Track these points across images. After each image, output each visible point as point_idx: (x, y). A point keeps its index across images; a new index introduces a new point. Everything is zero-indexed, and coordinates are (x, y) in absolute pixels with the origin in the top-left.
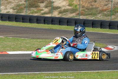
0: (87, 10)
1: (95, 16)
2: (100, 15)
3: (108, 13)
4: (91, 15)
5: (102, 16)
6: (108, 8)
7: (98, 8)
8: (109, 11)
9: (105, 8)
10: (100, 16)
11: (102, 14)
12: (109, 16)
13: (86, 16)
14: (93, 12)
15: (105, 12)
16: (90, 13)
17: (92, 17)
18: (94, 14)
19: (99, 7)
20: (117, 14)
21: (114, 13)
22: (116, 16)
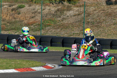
0: (8, 24)
3: (36, 27)
4: (14, 30)
6: (35, 21)
7: (22, 21)
8: (36, 25)
9: (32, 21)
12: (36, 30)
13: (8, 31)
14: (17, 26)
15: (32, 26)
16: (13, 27)
17: (16, 33)
18: (18, 29)
19: (24, 20)
20: (47, 28)
21: (44, 27)
22: (46, 30)
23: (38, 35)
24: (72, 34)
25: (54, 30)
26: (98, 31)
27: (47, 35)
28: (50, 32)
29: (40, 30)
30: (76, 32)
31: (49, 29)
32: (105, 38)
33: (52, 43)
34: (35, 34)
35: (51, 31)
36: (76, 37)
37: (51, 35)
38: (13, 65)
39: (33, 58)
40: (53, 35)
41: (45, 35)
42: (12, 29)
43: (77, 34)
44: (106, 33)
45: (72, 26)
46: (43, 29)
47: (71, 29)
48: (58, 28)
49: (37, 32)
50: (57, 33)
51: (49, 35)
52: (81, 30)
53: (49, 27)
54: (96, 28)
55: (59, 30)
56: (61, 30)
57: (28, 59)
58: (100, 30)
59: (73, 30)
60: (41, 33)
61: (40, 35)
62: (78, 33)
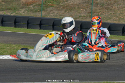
0: (3, 3)
1: (17, 12)
2: (23, 10)
3: (36, 7)
4: (10, 11)
5: (26, 12)
8: (36, 5)
10: (23, 12)
11: (27, 9)
12: (36, 11)
13: (3, 12)
14: (13, 6)
15: (31, 7)
16: (9, 7)
17: (12, 13)
18: (14, 9)
20: (49, 9)
21: (45, 8)
22: (48, 12)
23: (38, 17)
24: (78, 17)
25: (56, 12)
26: (109, 14)
27: (48, 17)
28: (52, 14)
29: (41, 11)
30: (83, 15)
31: (51, 10)
32: (116, 22)
33: (55, 27)
34: (34, 15)
35: (54, 13)
36: (83, 20)
37: (53, 17)
38: (9, 51)
39: (32, 43)
40: (55, 17)
41: (46, 17)
42: (8, 9)
43: (84, 17)
44: (117, 17)
45: (78, 8)
46: (44, 10)
47: (77, 11)
48: (62, 10)
49: (37, 13)
50: (60, 15)
51: (51, 17)
52: (88, 13)
53: (51, 8)
54: (106, 10)
55: (62, 12)
56: (65, 11)
57: (26, 44)
58: (111, 14)
59: (79, 13)
60: (41, 14)
61: (40, 17)
62: (85, 15)
